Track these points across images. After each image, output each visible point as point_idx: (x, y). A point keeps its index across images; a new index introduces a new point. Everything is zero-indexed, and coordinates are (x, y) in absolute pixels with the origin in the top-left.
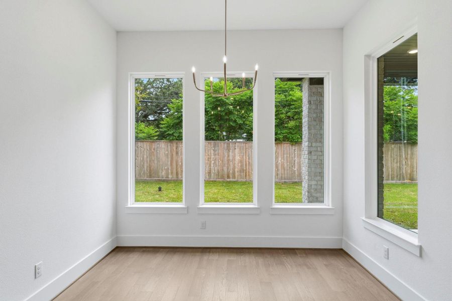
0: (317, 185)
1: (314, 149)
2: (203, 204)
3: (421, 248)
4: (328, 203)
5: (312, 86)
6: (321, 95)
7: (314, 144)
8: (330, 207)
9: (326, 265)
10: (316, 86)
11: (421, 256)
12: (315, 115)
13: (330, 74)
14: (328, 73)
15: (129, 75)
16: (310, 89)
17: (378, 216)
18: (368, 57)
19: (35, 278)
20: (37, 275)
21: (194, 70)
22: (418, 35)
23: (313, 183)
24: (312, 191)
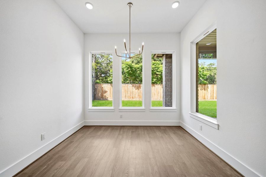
0: (169, 100)
1: (168, 85)
2: (121, 108)
3: (218, 125)
4: (174, 107)
5: (166, 59)
6: (171, 62)
7: (167, 83)
8: (175, 108)
9: (174, 133)
10: (168, 59)
11: (218, 129)
12: (168, 71)
13: (175, 52)
14: (174, 52)
15: (89, 53)
16: (166, 61)
17: (196, 112)
18: (192, 43)
19: (42, 140)
20: (42, 139)
21: (116, 47)
22: (217, 29)
23: (167, 99)
24: (167, 102)
